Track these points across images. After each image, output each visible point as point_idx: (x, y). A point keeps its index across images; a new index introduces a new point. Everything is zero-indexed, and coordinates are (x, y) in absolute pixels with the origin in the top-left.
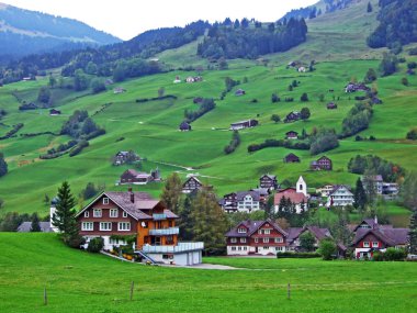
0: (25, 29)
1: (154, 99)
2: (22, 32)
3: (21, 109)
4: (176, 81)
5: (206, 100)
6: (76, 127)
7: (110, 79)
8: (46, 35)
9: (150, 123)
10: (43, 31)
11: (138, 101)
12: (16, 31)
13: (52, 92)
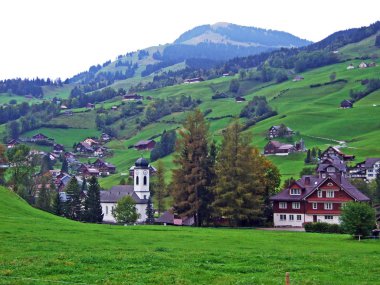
0: (242, 41)
1: (326, 84)
2: (239, 44)
3: (214, 98)
4: (349, 67)
5: (373, 80)
6: (253, 110)
7: (292, 71)
8: (258, 45)
9: (316, 104)
10: (256, 42)
11: (312, 86)
12: (234, 43)
13: (241, 83)
